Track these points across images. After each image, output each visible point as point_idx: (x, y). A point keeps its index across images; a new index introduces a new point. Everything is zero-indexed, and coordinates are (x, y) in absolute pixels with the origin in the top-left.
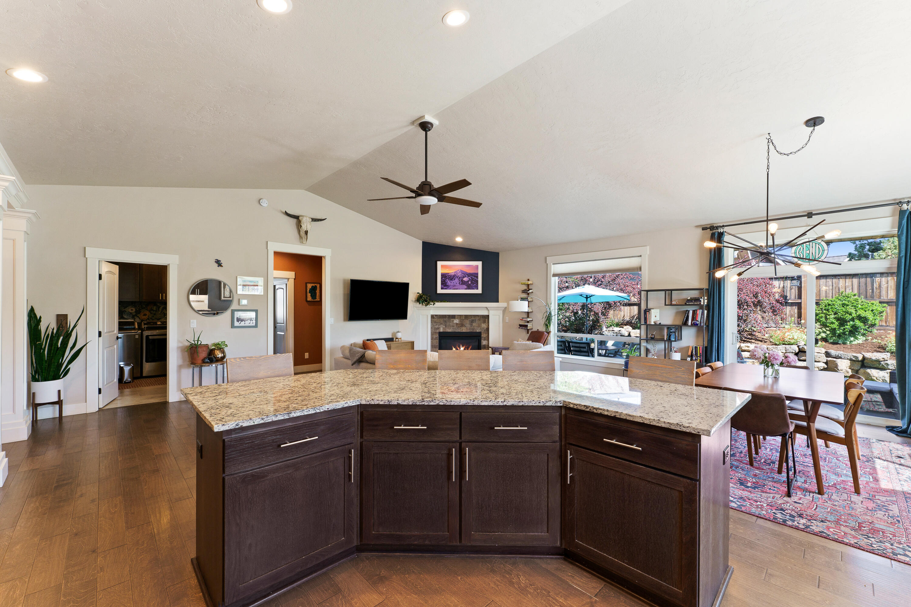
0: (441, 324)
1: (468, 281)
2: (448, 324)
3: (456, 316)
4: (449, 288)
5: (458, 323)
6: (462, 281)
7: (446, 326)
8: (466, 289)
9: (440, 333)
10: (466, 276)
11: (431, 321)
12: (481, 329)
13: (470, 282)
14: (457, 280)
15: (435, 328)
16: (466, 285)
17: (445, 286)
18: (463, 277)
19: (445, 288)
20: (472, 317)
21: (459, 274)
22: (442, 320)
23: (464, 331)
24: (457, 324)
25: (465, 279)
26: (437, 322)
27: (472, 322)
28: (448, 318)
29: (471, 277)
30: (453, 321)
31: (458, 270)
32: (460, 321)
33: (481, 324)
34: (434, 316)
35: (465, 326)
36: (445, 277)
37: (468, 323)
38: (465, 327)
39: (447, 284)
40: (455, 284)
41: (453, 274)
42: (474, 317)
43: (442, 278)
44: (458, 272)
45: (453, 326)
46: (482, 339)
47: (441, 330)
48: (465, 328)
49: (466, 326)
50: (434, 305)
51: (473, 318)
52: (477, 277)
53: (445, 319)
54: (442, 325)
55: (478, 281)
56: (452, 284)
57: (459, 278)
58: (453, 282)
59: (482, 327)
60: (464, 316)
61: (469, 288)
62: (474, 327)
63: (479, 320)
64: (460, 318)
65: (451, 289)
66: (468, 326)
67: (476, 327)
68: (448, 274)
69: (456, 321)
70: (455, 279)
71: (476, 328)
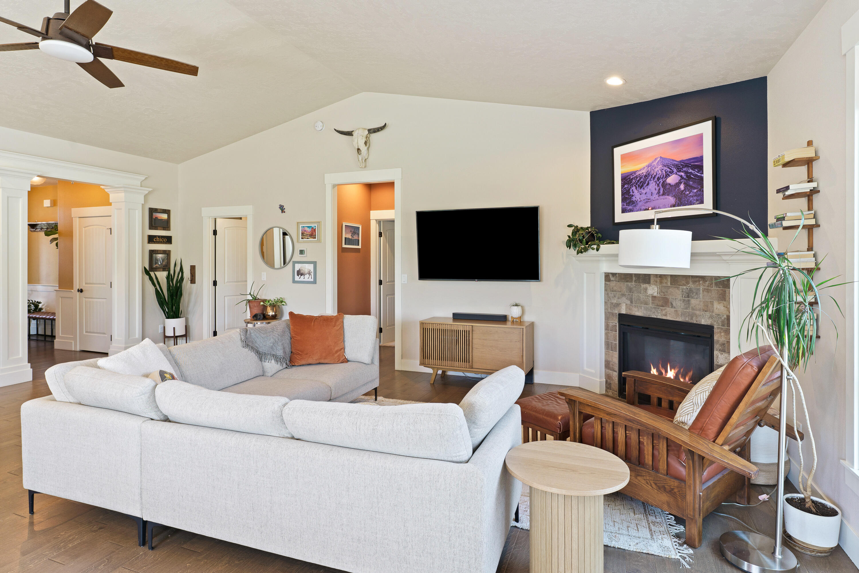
0: (623, 295)
1: (678, 184)
2: (635, 295)
3: (652, 279)
4: (638, 207)
5: (655, 294)
6: (664, 185)
7: (632, 302)
8: (674, 206)
9: (621, 317)
10: (672, 172)
11: (605, 287)
12: (711, 317)
13: (682, 187)
14: (652, 186)
15: (612, 303)
16: (674, 196)
17: (628, 204)
18: (667, 176)
19: (630, 207)
20: (688, 283)
21: (658, 170)
22: (624, 286)
23: (669, 318)
24: (654, 297)
25: (672, 180)
26: (615, 291)
27: (689, 295)
28: (635, 281)
29: (686, 172)
30: (646, 289)
31: (656, 159)
32: (661, 291)
33: (712, 303)
34: (611, 276)
35: (672, 304)
36: (628, 184)
37: (680, 297)
38: (672, 306)
39: (634, 199)
40: (649, 196)
41: (644, 172)
42: (694, 282)
43: (623, 186)
44: (655, 163)
45: (646, 303)
46: (716, 346)
47: (623, 312)
48: (673, 310)
49: (674, 304)
50: (598, 250)
51: (691, 285)
52: (701, 168)
53: (629, 284)
54: (624, 299)
55: (702, 179)
56: (644, 197)
57: (659, 179)
58: (644, 192)
59: (716, 311)
60: (669, 279)
61: (681, 202)
62: (693, 309)
63: (708, 291)
64: (661, 283)
65: (641, 210)
66: (679, 304)
67: (700, 310)
68: (635, 172)
69: (653, 290)
70: (648, 184)
71: (698, 312)
